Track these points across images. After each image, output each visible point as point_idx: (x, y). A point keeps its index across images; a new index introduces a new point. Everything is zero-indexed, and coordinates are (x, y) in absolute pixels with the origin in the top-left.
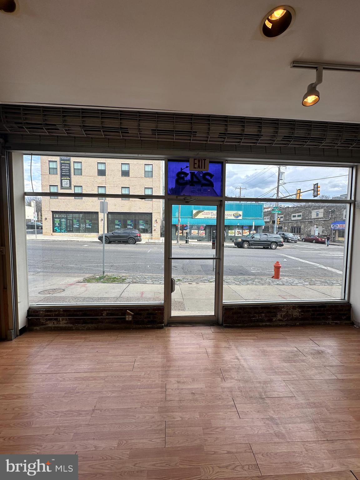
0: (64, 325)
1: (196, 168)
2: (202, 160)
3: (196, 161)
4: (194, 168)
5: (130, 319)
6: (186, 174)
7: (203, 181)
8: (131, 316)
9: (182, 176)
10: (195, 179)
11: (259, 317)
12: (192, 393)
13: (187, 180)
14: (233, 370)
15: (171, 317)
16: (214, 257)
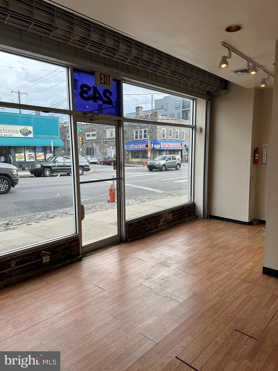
1: (102, 84)
2: (107, 75)
3: (103, 76)
4: (101, 83)
5: (48, 260)
6: (89, 88)
7: (105, 99)
8: (48, 257)
9: (85, 89)
10: (97, 96)
11: (150, 226)
12: (162, 279)
13: (90, 95)
14: (168, 261)
15: (83, 248)
16: (115, 177)
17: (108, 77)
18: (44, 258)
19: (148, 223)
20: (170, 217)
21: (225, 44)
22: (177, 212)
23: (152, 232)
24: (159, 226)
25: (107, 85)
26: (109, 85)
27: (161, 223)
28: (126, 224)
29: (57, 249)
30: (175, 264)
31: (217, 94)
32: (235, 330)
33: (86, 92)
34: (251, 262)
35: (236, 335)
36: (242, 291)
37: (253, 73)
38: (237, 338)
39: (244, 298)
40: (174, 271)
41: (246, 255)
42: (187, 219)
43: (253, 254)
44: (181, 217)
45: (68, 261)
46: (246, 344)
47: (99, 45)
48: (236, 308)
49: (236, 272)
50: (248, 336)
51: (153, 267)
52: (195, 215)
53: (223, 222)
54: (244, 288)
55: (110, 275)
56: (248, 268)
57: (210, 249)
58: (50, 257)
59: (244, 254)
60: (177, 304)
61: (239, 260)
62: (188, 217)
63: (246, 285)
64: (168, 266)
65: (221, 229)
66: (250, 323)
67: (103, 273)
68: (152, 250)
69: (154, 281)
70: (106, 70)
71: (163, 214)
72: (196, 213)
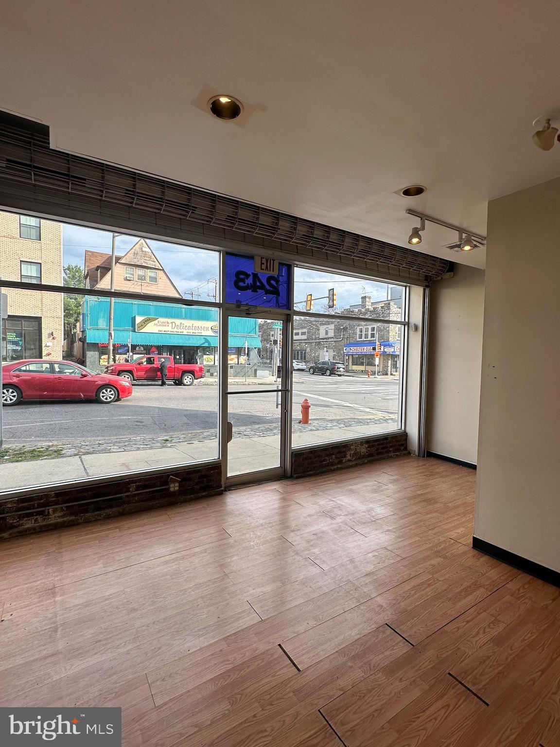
0: (59, 520)
1: (263, 269)
2: (270, 260)
3: (264, 261)
4: (261, 269)
5: (177, 488)
6: (247, 276)
7: (268, 288)
8: (177, 484)
9: (242, 276)
10: (258, 284)
11: (329, 460)
12: (314, 534)
13: (248, 284)
14: (335, 510)
15: (227, 478)
16: (280, 388)
17: (272, 261)
18: (172, 485)
19: (327, 455)
20: (363, 450)
21: (411, 212)
22: (376, 443)
23: (332, 468)
24: (344, 461)
25: (270, 271)
26: (273, 271)
27: (348, 457)
28: (292, 453)
29: (190, 476)
30: (344, 515)
31: (439, 278)
32: (386, 624)
33: (243, 281)
34: (462, 527)
35: (384, 632)
36: (427, 568)
37: (467, 248)
38: (384, 636)
39: (424, 580)
40: (336, 525)
41: (460, 517)
42: (392, 454)
43: (471, 516)
44: (382, 451)
45: (204, 494)
46: (393, 650)
47: (252, 224)
48: (404, 592)
49: (429, 540)
50: (402, 638)
51: (310, 516)
52: (407, 450)
53: (446, 463)
54: (432, 565)
55: (248, 518)
56: (453, 535)
57: (407, 501)
58: (179, 485)
59: (458, 515)
60: (318, 571)
61: (443, 523)
62: (393, 452)
63: (435, 561)
64: (332, 518)
65: (438, 473)
66: (416, 619)
67: (240, 514)
68: (320, 493)
69: (302, 534)
70: (266, 253)
71: (352, 445)
72: (408, 448)
